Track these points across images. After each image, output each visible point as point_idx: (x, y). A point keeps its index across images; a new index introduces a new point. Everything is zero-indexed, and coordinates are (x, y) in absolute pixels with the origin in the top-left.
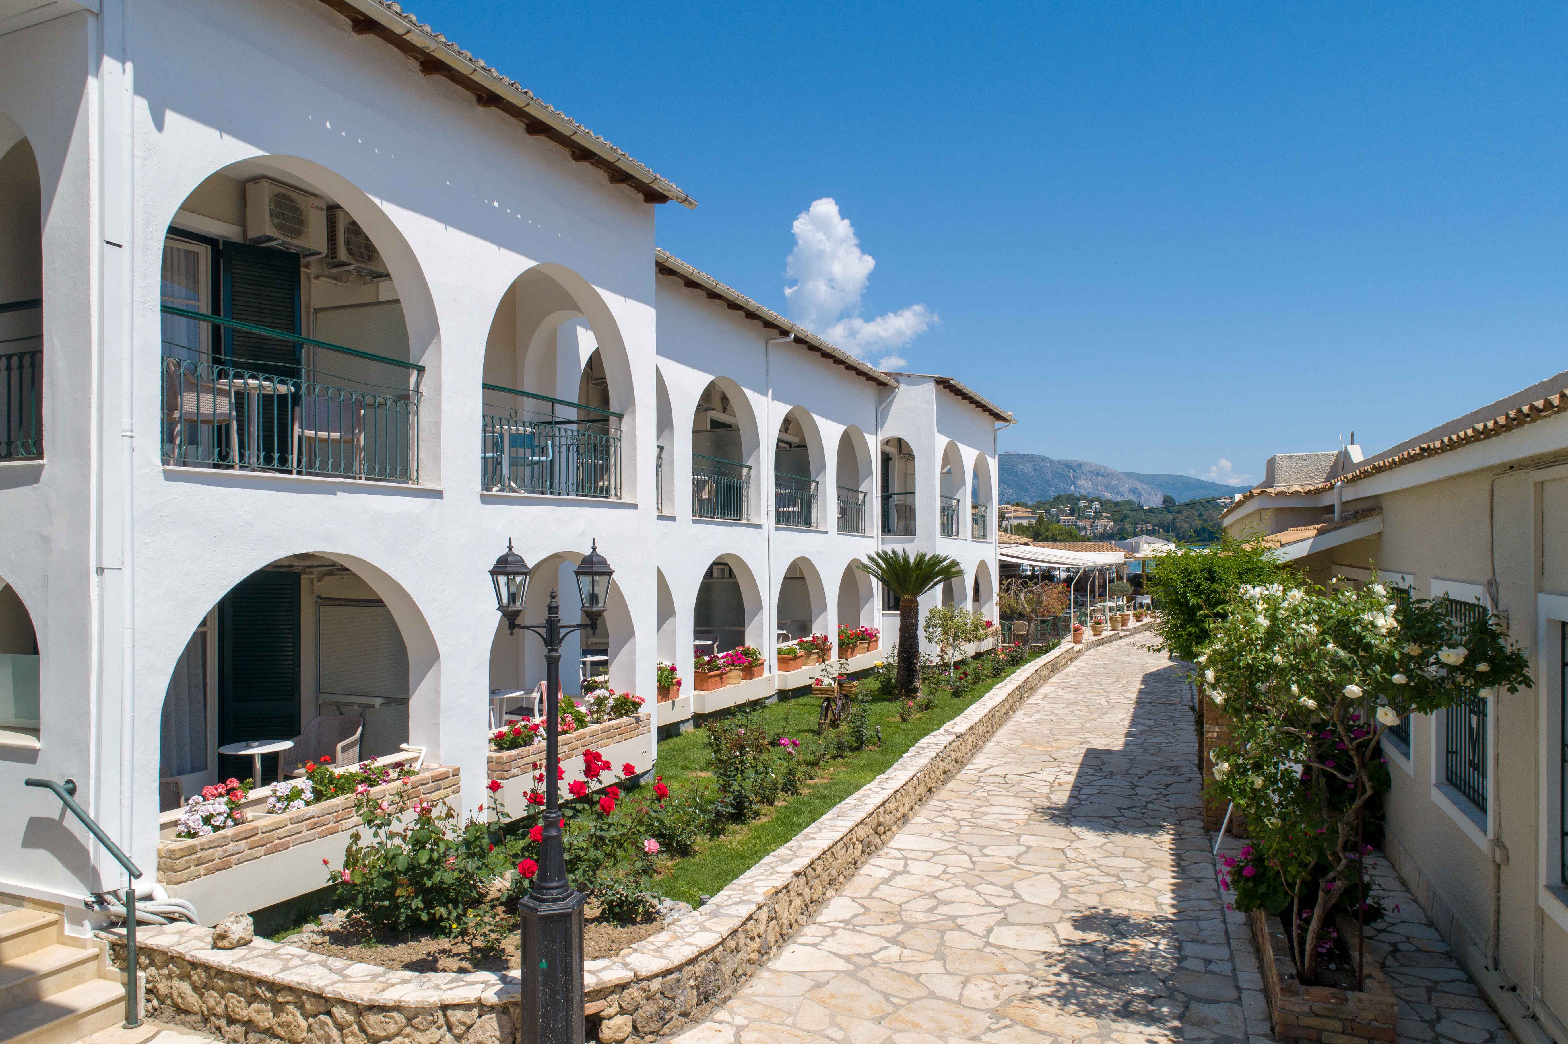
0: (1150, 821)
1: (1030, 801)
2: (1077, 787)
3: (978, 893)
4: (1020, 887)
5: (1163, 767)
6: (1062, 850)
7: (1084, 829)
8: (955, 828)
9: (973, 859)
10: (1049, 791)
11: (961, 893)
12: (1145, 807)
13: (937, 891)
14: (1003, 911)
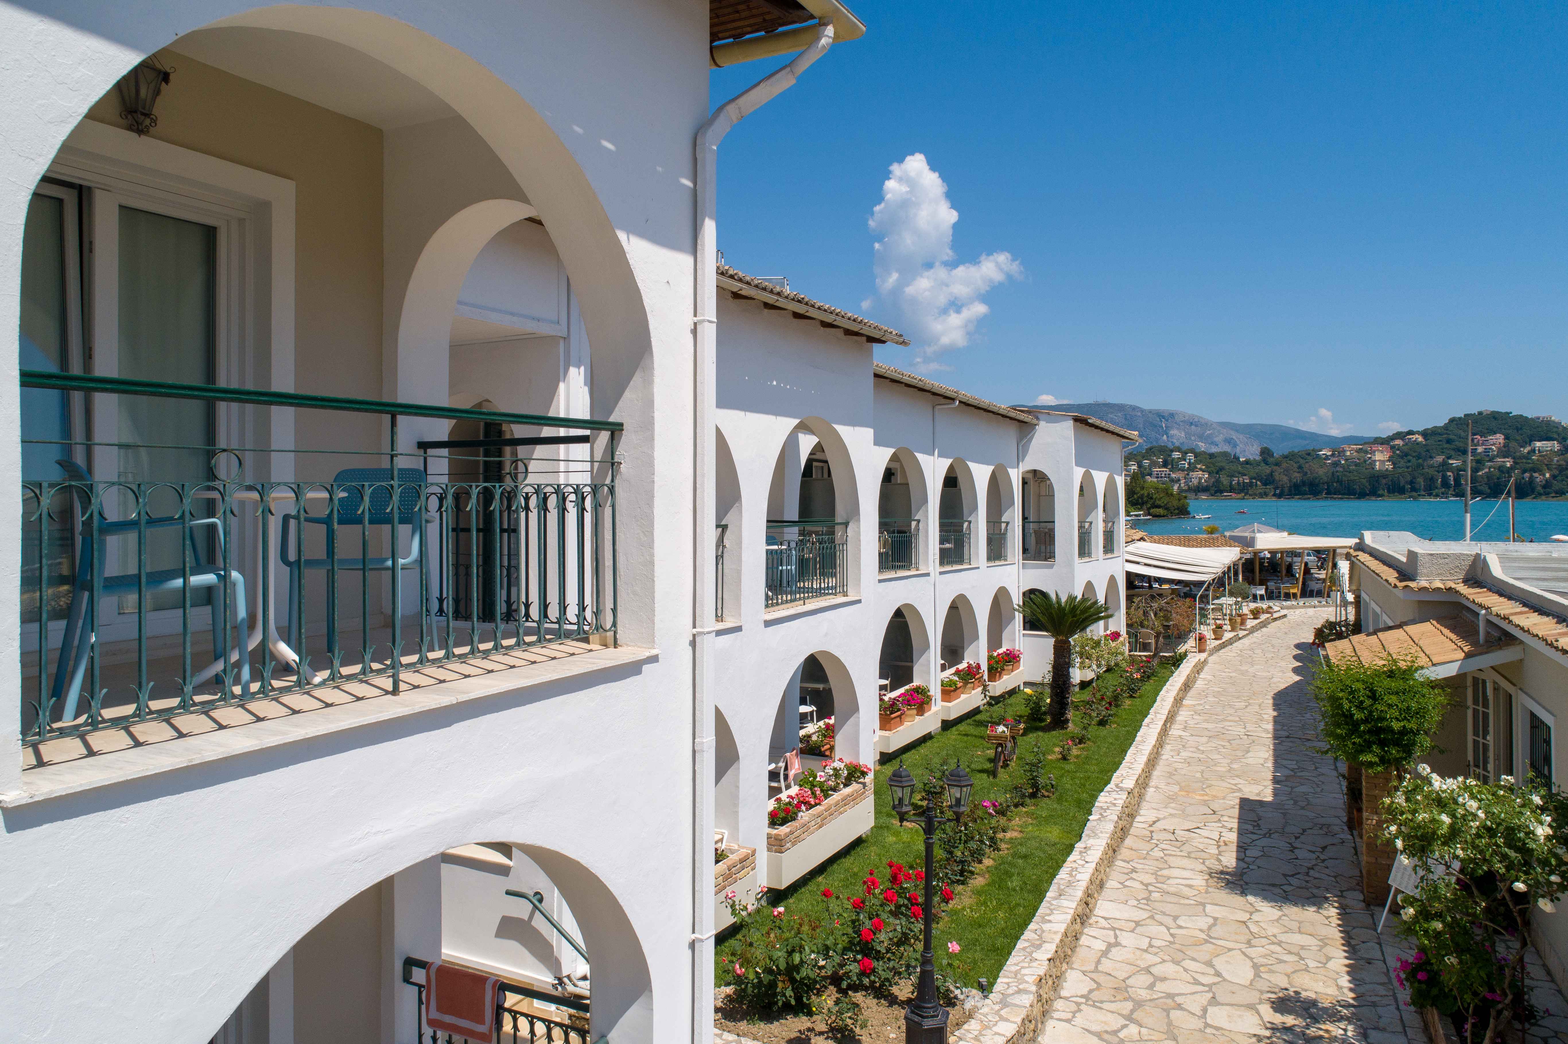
0: (1315, 891)
1: (1203, 863)
2: (1242, 848)
3: (1185, 970)
4: (1219, 963)
5: (1316, 824)
6: (1244, 922)
7: (1259, 900)
8: (1145, 895)
9: (1172, 931)
10: (1216, 852)
11: (1169, 969)
12: (1307, 874)
13: (1150, 966)
14: (1210, 990)
